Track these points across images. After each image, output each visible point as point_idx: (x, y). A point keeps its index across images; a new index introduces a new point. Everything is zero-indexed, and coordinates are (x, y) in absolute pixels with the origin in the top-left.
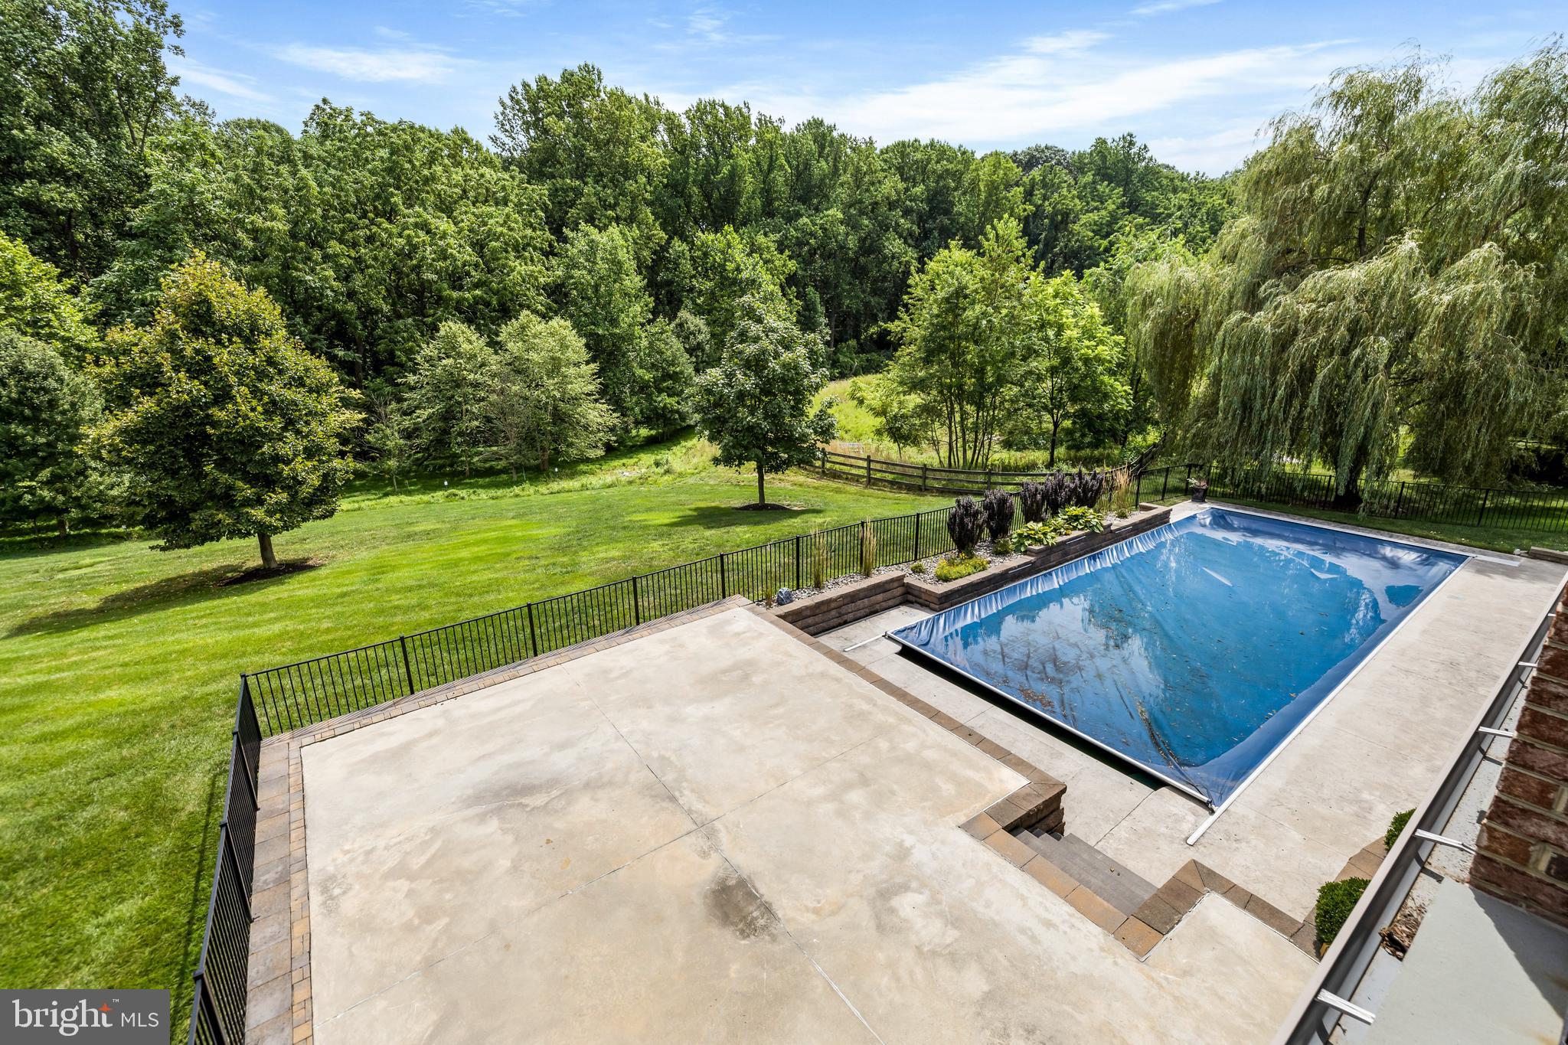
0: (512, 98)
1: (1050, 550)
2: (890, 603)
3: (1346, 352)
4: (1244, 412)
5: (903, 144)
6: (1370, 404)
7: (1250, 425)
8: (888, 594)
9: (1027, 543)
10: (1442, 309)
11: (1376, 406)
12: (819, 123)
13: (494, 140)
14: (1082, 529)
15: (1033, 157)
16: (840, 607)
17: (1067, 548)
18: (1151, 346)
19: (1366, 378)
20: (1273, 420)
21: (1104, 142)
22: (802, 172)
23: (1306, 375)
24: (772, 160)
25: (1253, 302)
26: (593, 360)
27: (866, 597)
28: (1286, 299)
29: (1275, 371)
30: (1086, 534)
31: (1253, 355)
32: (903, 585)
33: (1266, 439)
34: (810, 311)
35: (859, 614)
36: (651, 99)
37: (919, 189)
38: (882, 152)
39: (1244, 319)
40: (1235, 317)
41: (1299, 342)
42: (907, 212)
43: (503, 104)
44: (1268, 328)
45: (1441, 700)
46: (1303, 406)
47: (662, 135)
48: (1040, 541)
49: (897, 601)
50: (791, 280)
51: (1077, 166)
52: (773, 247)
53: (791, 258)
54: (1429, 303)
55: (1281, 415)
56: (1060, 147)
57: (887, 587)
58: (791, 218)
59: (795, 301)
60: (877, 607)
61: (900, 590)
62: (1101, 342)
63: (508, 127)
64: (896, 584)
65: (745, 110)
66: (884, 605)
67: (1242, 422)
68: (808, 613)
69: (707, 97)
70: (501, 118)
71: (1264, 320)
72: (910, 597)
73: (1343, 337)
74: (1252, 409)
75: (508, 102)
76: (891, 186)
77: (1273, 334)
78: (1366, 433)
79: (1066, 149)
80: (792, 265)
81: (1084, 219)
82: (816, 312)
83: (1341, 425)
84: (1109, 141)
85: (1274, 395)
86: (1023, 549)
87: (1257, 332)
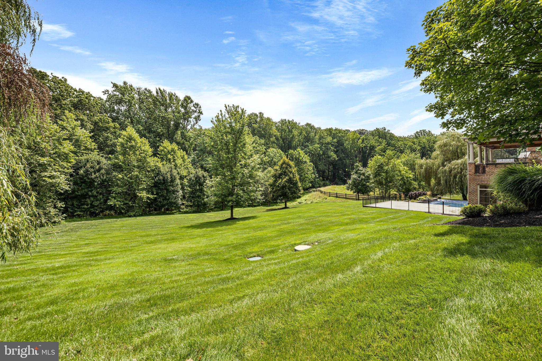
3: (461, 173)
21: (378, 129)
23: (455, 177)
25: (444, 165)
28: (449, 165)
29: (450, 176)
31: (446, 173)
37: (335, 140)
39: (443, 168)
40: (441, 168)
41: (453, 172)
42: (332, 145)
51: (372, 134)
71: (446, 168)
76: (329, 139)
77: (448, 170)
81: (378, 148)
87: (445, 170)
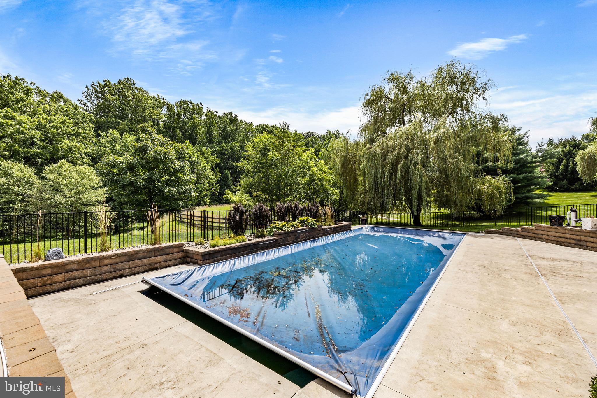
0: (92, 87)
1: (287, 233)
2: (170, 263)
3: (406, 156)
4: (375, 185)
5: (263, 125)
6: (418, 176)
7: (379, 190)
8: (168, 257)
9: (274, 230)
10: (434, 138)
11: (420, 177)
12: (231, 114)
13: (81, 102)
14: (306, 226)
15: (309, 135)
16: (115, 264)
17: (298, 235)
18: (340, 166)
19: (415, 167)
20: (386, 186)
21: (330, 132)
22: (224, 129)
23: (394, 167)
24: (211, 123)
25: (372, 141)
26: (104, 186)
27: (145, 257)
29: (383, 167)
30: (309, 229)
31: (374, 160)
32: (183, 251)
33: (385, 195)
34: (225, 178)
35: (136, 270)
36: (160, 97)
38: (256, 127)
39: (370, 148)
41: (390, 155)
43: (87, 88)
44: (379, 150)
45: (489, 282)
46: (396, 179)
47: (164, 111)
48: (281, 229)
49: (177, 262)
50: (217, 165)
51: (323, 138)
52: (209, 153)
53: (217, 157)
54: (430, 138)
55: (388, 183)
56: (317, 133)
57: (167, 251)
58: (219, 144)
59: (218, 173)
60: (157, 265)
61: (180, 255)
62: (325, 172)
63: (89, 97)
64: (176, 250)
65: (200, 106)
66: (164, 264)
67: (375, 190)
68: (75, 266)
69: (184, 99)
70: (86, 94)
72: (188, 260)
73: (404, 152)
74: (378, 183)
75: (90, 88)
77: (381, 153)
78: (419, 188)
79: (319, 133)
80: (218, 160)
82: (228, 179)
83: (410, 185)
84: (332, 132)
85: (385, 176)
86: (272, 234)
87: (375, 152)
